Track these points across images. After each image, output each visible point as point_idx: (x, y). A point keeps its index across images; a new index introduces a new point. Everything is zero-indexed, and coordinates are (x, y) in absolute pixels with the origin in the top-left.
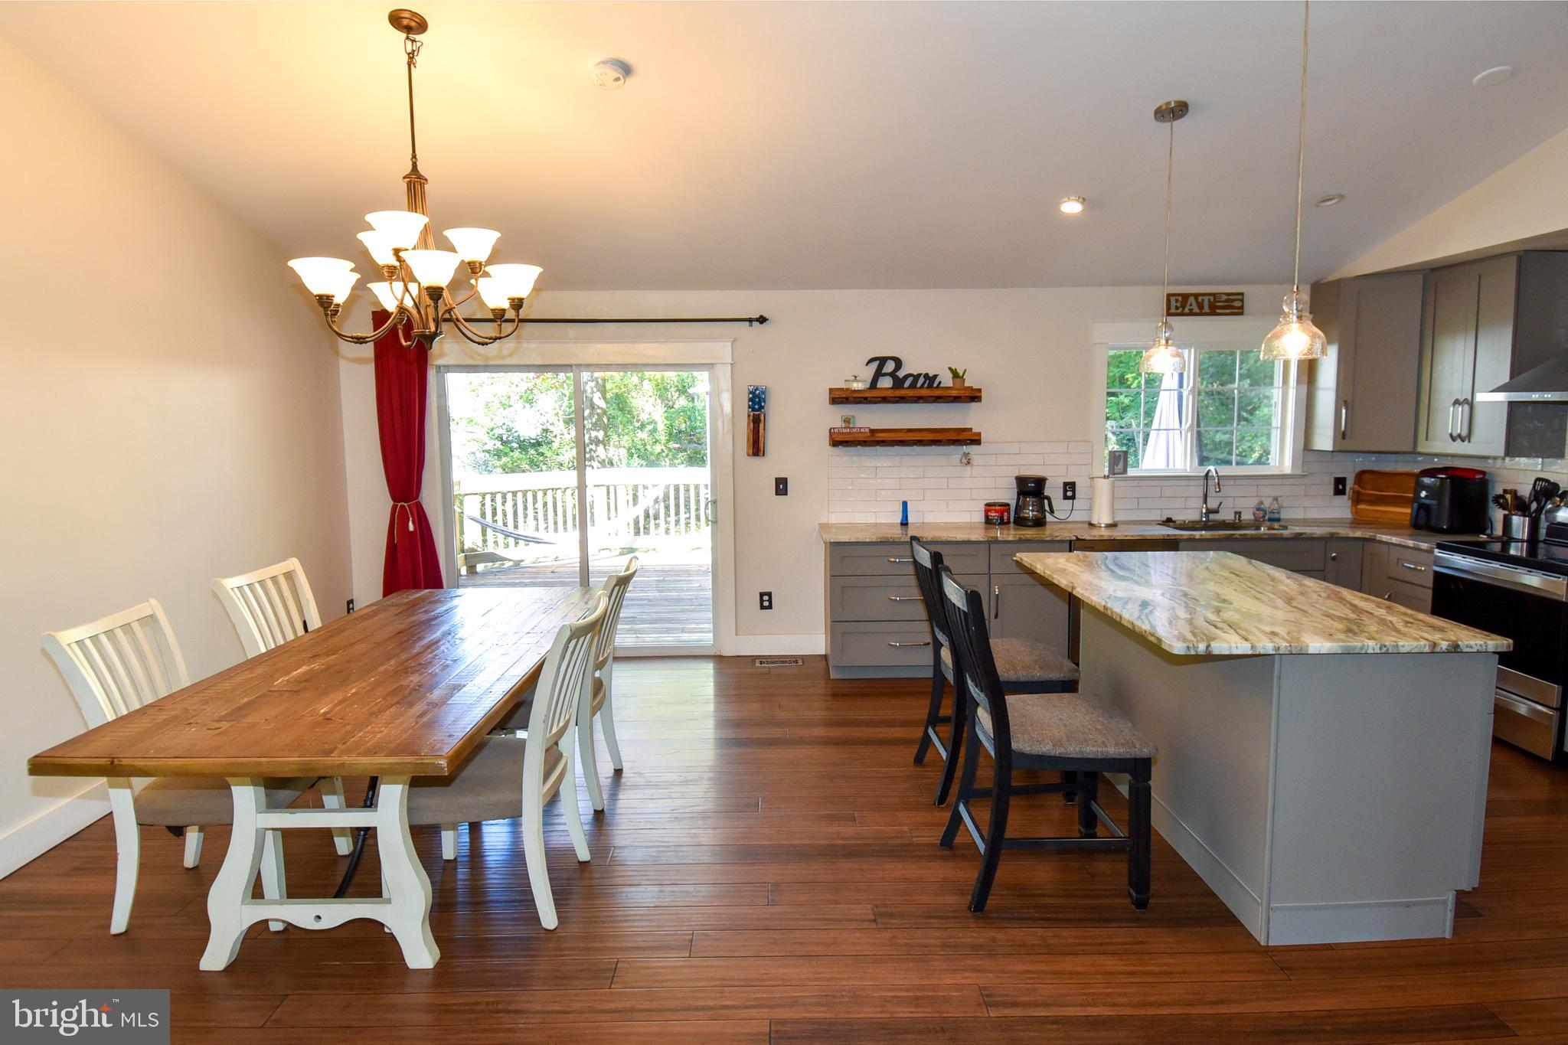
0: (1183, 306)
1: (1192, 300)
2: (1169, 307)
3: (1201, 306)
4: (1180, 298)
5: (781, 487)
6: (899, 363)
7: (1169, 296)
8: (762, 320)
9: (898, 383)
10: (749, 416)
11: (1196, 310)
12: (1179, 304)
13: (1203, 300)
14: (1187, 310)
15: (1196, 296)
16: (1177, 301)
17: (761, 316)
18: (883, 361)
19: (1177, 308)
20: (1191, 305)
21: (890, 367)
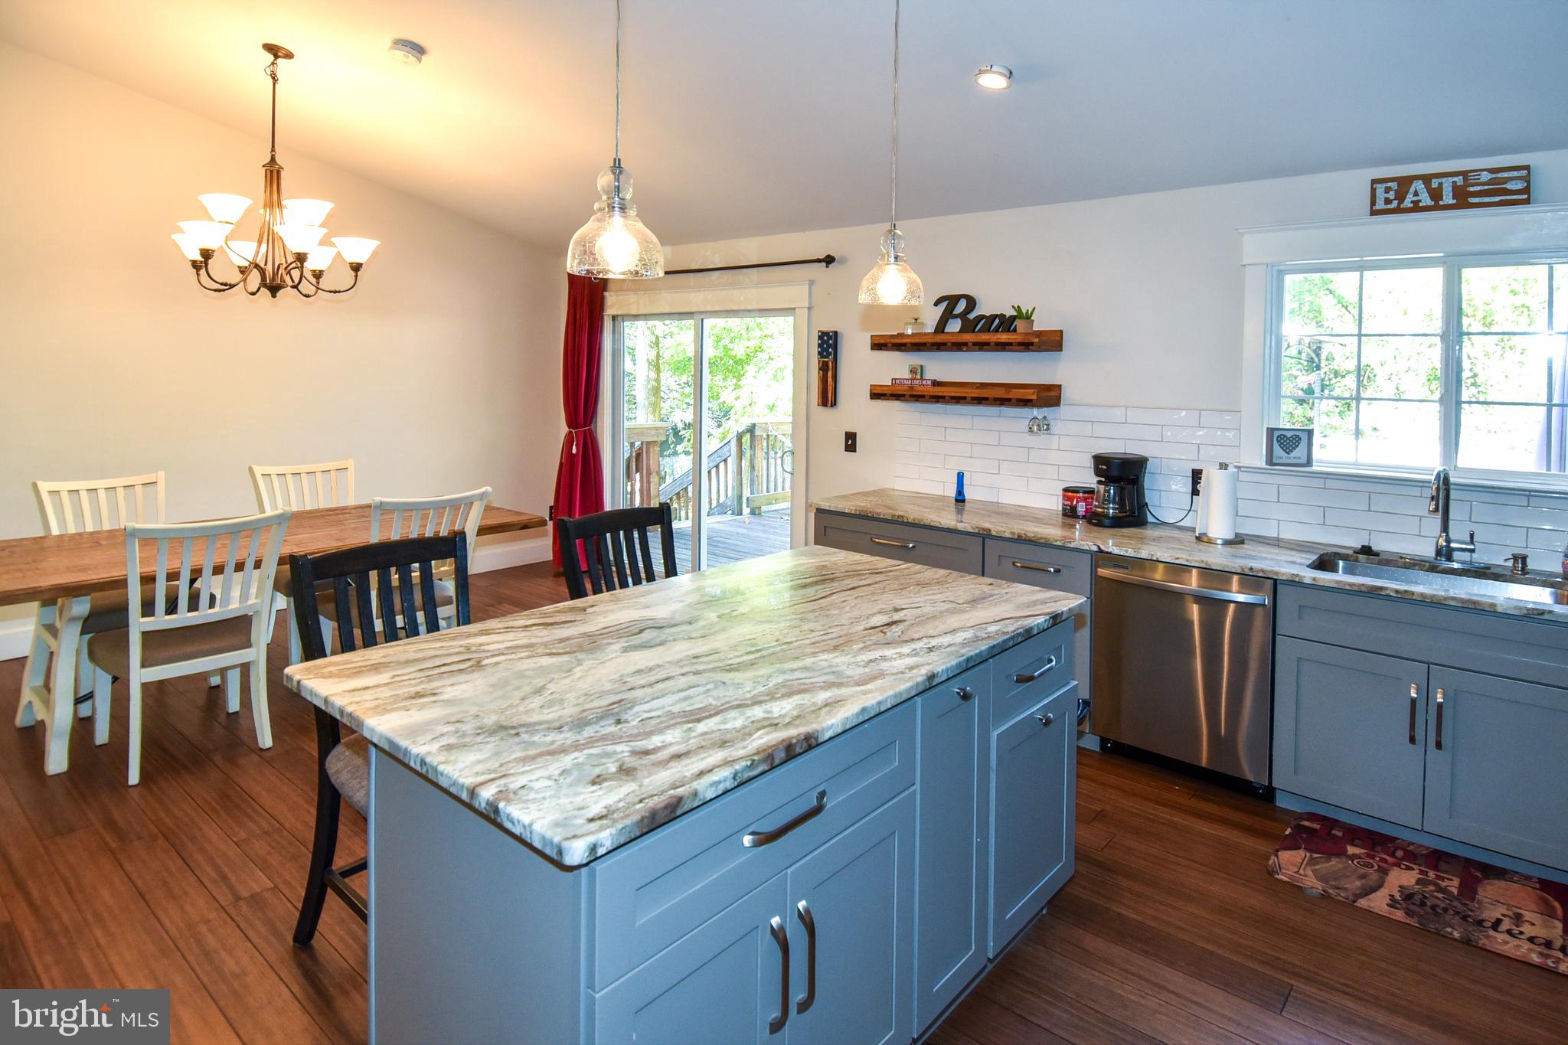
0: (1400, 197)
1: (1419, 185)
2: (1373, 202)
3: (1436, 195)
4: (1394, 185)
5: (851, 442)
6: (972, 303)
7: (1374, 182)
8: (829, 260)
9: (969, 326)
10: (819, 362)
11: (1426, 200)
12: (1391, 195)
13: (1441, 184)
14: (1407, 203)
15: (1427, 179)
16: (1388, 190)
17: (829, 256)
18: (953, 300)
19: (1388, 201)
20: (1416, 194)
21: (962, 306)
